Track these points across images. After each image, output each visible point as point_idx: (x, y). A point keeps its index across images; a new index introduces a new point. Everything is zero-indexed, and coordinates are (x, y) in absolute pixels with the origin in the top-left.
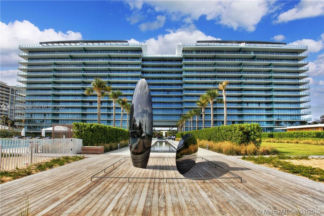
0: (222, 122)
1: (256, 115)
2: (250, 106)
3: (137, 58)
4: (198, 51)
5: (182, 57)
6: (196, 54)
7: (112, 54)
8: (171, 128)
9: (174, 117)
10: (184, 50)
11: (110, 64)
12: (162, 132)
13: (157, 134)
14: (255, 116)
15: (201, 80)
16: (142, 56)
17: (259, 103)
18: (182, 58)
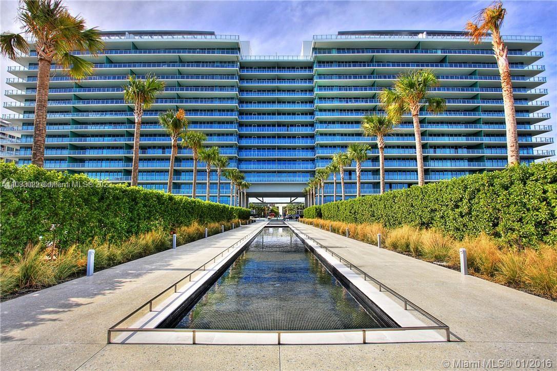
0: (388, 185)
1: (452, 171)
2: (440, 153)
3: (232, 63)
4: (341, 49)
5: (312, 60)
6: (338, 53)
7: (186, 55)
8: (293, 199)
9: (299, 177)
10: (316, 48)
11: (181, 74)
12: (278, 207)
13: (268, 210)
14: (450, 173)
15: (347, 102)
16: (240, 58)
17: (456, 147)
18: (313, 63)
